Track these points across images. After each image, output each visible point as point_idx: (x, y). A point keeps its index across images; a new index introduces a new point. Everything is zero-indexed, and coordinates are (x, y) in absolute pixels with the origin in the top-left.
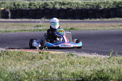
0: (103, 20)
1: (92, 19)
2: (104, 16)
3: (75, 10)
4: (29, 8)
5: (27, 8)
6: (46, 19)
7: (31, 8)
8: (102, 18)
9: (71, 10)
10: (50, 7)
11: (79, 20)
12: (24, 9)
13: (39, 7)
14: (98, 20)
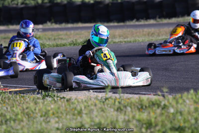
0: (161, 22)
1: (141, 21)
2: (164, 13)
3: (110, 4)
4: (22, 3)
5: (19, 4)
6: (53, 24)
7: (26, 4)
8: (159, 18)
9: (101, 6)
10: (62, 2)
11: (116, 24)
12: (14, 6)
13: (43, 2)
14: (152, 22)
